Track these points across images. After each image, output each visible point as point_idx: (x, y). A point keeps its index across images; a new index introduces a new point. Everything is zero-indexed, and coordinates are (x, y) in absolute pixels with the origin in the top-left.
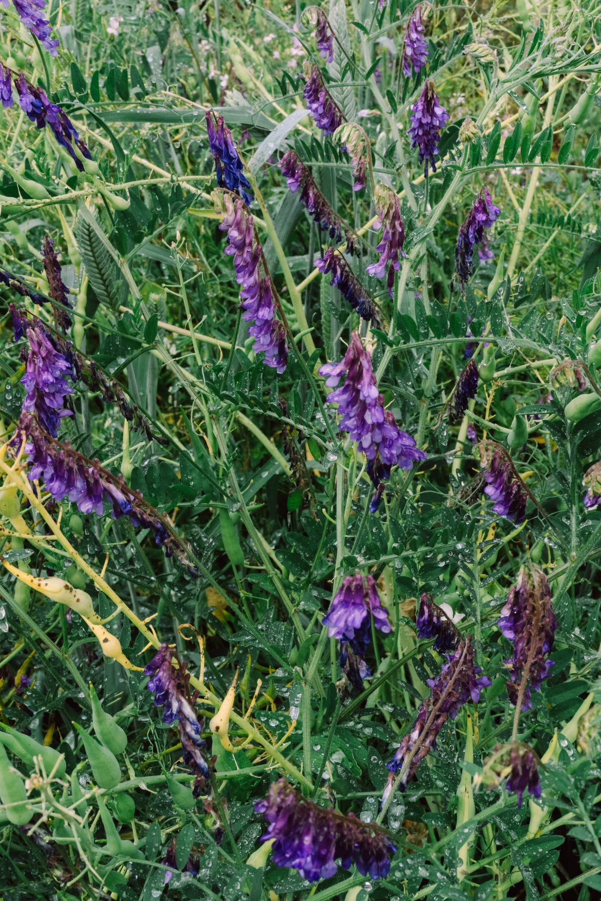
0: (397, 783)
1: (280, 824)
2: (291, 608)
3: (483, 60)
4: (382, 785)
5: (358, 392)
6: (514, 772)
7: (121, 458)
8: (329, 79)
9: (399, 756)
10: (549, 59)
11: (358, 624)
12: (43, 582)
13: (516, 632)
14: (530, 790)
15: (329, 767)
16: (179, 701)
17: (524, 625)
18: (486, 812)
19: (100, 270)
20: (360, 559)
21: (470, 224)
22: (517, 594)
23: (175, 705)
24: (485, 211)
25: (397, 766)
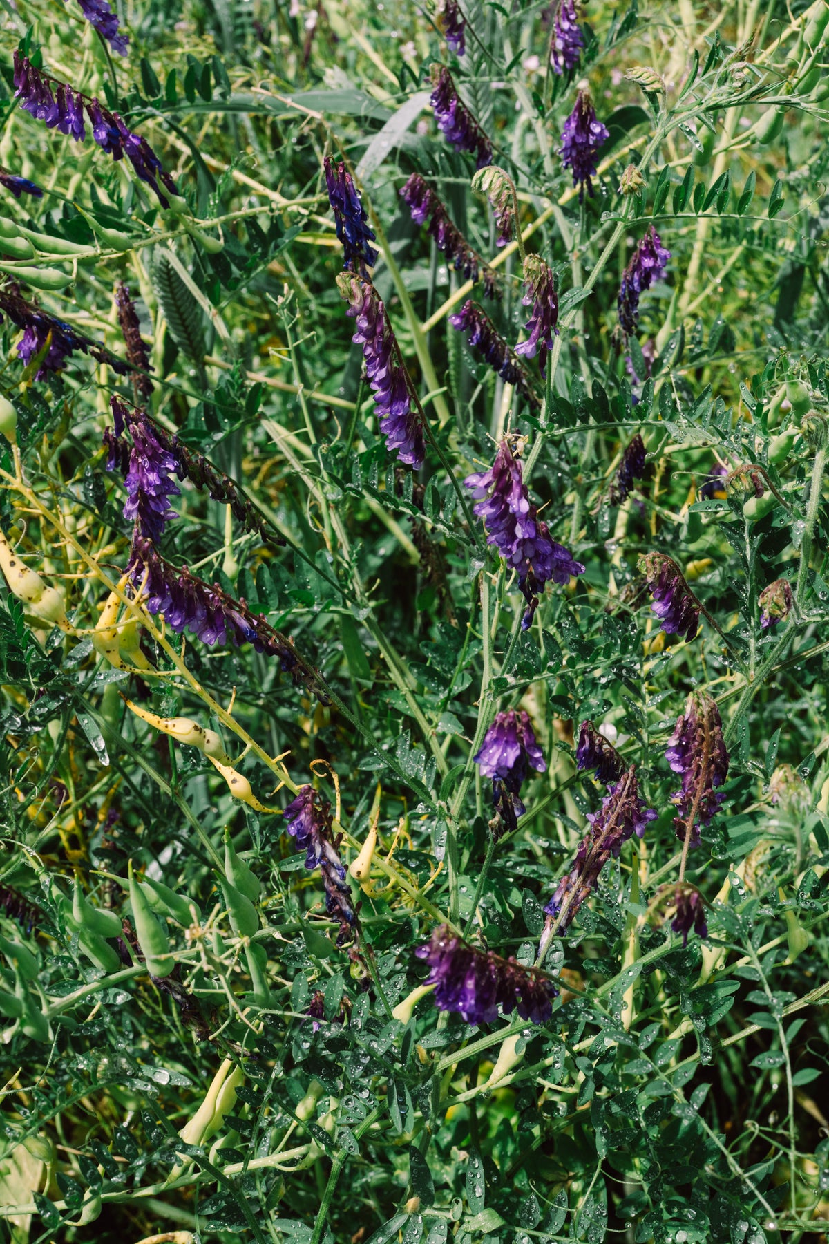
0: (555, 926)
1: (444, 968)
2: (428, 730)
3: (648, 89)
4: (539, 930)
5: (508, 505)
6: (679, 911)
7: (223, 555)
8: (459, 73)
9: (557, 898)
10: (726, 87)
11: (511, 763)
12: (170, 723)
13: (684, 765)
14: (696, 931)
15: (478, 912)
16: (322, 844)
17: (692, 757)
18: (653, 955)
19: (181, 315)
20: (511, 680)
21: (636, 269)
22: (685, 723)
23: (318, 850)
24: (653, 255)
25: (555, 909)
